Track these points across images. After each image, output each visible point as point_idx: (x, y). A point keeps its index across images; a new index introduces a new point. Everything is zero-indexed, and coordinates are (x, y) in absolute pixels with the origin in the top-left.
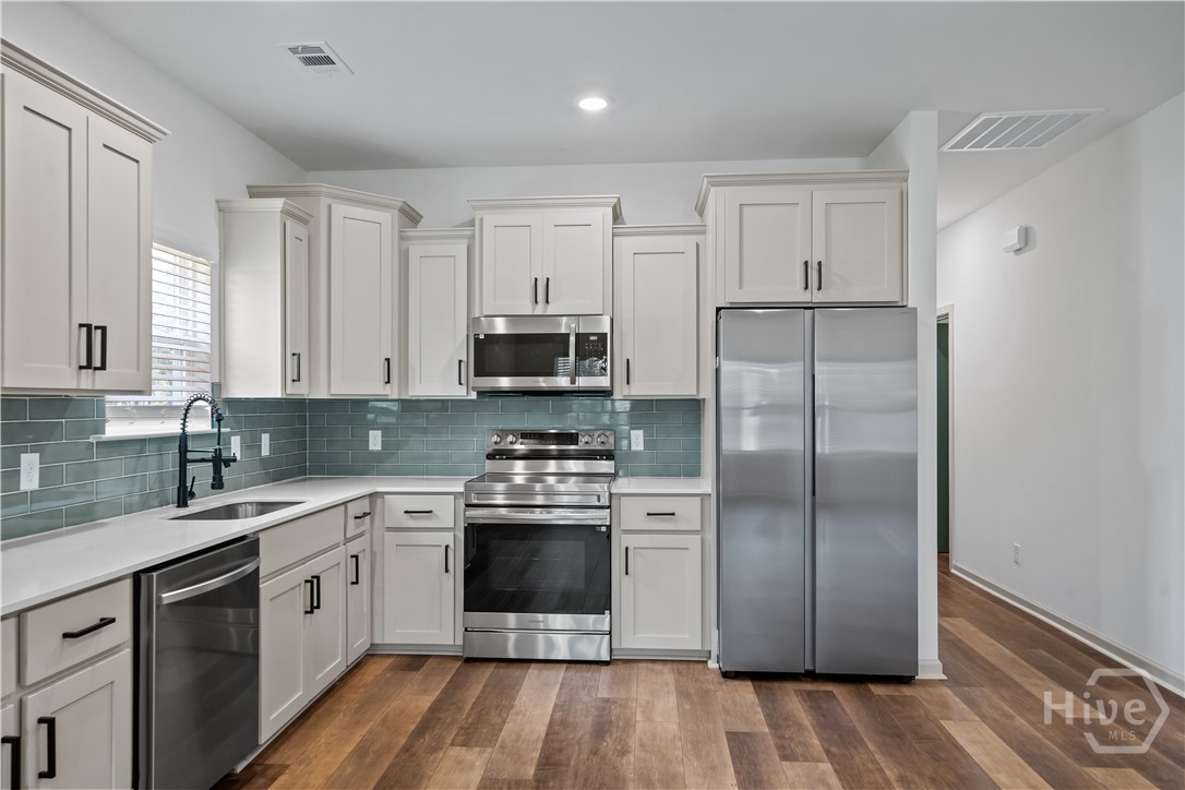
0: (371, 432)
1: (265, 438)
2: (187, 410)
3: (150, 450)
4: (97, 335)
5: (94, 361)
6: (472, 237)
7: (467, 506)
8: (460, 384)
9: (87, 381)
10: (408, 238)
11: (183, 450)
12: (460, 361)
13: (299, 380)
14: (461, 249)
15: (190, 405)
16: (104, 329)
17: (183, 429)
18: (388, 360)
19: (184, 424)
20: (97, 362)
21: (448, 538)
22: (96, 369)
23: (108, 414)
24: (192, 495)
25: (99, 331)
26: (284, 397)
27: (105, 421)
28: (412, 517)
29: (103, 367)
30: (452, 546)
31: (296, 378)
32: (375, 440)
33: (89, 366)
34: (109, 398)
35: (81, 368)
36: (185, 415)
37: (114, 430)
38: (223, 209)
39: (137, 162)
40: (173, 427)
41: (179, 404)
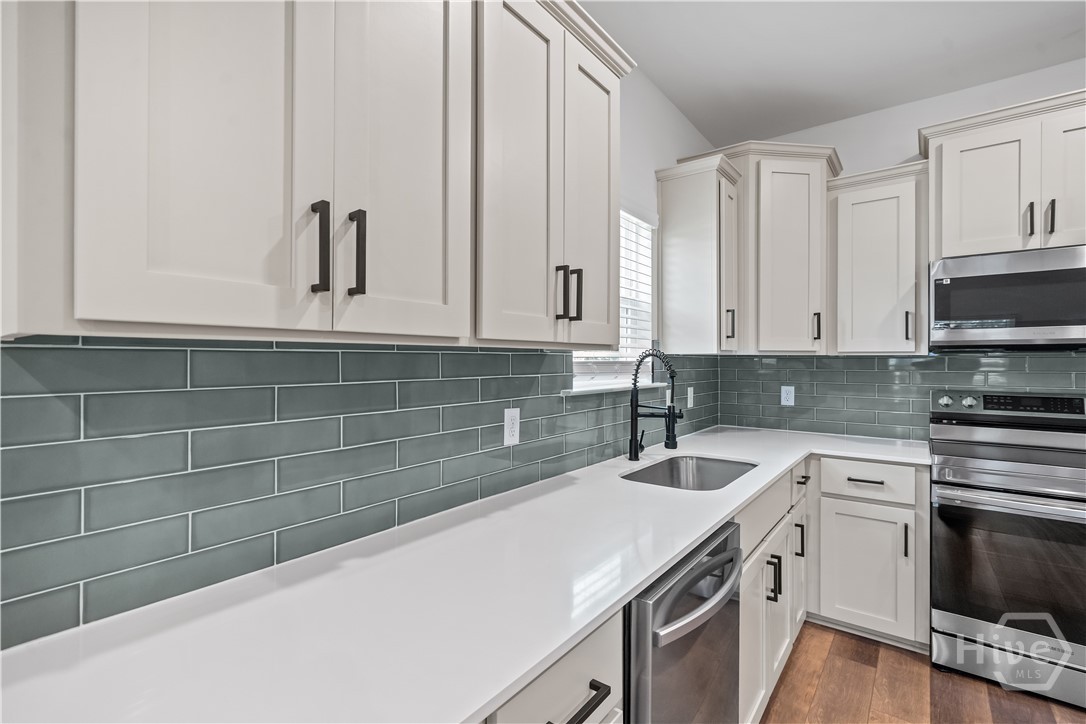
0: (784, 388)
1: (690, 391)
2: (638, 366)
3: (606, 404)
4: (573, 278)
5: (571, 312)
6: (926, 171)
7: (933, 482)
8: (907, 338)
9: (564, 332)
10: (836, 188)
11: (635, 405)
12: (907, 313)
13: (733, 336)
14: (907, 188)
15: (642, 361)
16: (579, 272)
17: (635, 384)
18: (818, 315)
19: (635, 380)
20: (573, 313)
21: (908, 516)
22: (571, 319)
23: (575, 369)
24: (642, 448)
25: (575, 276)
26: (720, 353)
27: (572, 376)
28: (857, 486)
29: (579, 317)
30: (912, 526)
31: (730, 334)
32: (788, 396)
33: (565, 315)
34: (575, 354)
35: (558, 317)
36: (637, 371)
37: (581, 385)
38: (661, 178)
39: (608, 92)
40: (624, 382)
41: (629, 360)
